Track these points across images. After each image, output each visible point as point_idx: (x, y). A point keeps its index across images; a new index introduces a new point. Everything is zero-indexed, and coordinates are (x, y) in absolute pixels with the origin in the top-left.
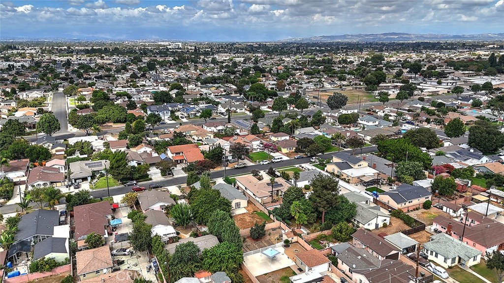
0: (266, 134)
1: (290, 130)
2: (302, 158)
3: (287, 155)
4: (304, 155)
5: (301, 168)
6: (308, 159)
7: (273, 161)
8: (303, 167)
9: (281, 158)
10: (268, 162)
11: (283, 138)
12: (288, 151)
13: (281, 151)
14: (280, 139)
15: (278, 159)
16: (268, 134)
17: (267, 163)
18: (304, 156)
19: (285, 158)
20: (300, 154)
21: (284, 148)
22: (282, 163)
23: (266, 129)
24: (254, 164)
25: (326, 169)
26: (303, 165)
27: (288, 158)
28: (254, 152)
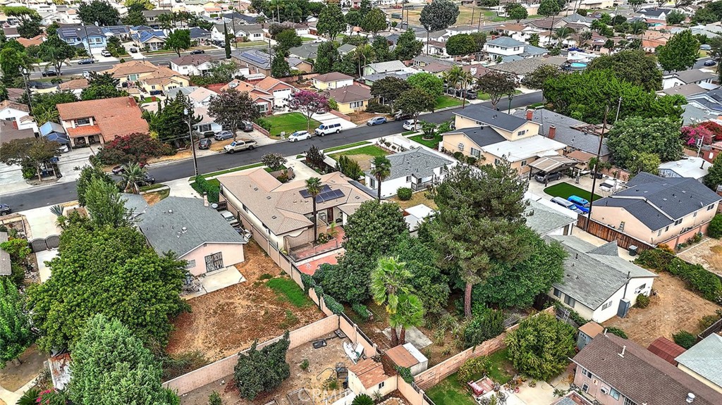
0: (304, 77)
1: (355, 68)
2: (385, 122)
3: (351, 117)
4: (388, 116)
5: (383, 145)
6: (397, 126)
7: (320, 131)
8: (388, 144)
9: (337, 125)
10: (307, 135)
11: (341, 84)
12: (352, 111)
13: (336, 109)
14: (333, 85)
15: (331, 127)
16: (309, 77)
17: (304, 137)
18: (388, 119)
19: (347, 125)
20: (379, 116)
21: (343, 102)
22: (339, 137)
23: (305, 67)
24: (273, 141)
25: (441, 144)
26: (389, 139)
27: (353, 125)
28: (277, 113)
